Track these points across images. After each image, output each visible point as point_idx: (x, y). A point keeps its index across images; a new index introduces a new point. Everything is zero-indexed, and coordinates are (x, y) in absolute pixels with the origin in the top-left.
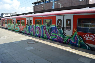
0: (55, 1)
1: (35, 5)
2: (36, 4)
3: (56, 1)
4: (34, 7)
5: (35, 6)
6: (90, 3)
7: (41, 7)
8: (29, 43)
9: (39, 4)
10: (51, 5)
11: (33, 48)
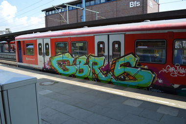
0: (86, 6)
1: (47, 13)
2: (50, 13)
3: (88, 6)
4: (46, 17)
5: (49, 15)
6: (149, 12)
7: (60, 18)
8: (43, 85)
9: (57, 11)
10: (78, 14)
11: (51, 92)
